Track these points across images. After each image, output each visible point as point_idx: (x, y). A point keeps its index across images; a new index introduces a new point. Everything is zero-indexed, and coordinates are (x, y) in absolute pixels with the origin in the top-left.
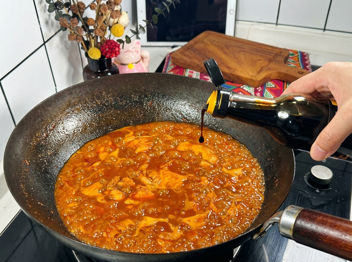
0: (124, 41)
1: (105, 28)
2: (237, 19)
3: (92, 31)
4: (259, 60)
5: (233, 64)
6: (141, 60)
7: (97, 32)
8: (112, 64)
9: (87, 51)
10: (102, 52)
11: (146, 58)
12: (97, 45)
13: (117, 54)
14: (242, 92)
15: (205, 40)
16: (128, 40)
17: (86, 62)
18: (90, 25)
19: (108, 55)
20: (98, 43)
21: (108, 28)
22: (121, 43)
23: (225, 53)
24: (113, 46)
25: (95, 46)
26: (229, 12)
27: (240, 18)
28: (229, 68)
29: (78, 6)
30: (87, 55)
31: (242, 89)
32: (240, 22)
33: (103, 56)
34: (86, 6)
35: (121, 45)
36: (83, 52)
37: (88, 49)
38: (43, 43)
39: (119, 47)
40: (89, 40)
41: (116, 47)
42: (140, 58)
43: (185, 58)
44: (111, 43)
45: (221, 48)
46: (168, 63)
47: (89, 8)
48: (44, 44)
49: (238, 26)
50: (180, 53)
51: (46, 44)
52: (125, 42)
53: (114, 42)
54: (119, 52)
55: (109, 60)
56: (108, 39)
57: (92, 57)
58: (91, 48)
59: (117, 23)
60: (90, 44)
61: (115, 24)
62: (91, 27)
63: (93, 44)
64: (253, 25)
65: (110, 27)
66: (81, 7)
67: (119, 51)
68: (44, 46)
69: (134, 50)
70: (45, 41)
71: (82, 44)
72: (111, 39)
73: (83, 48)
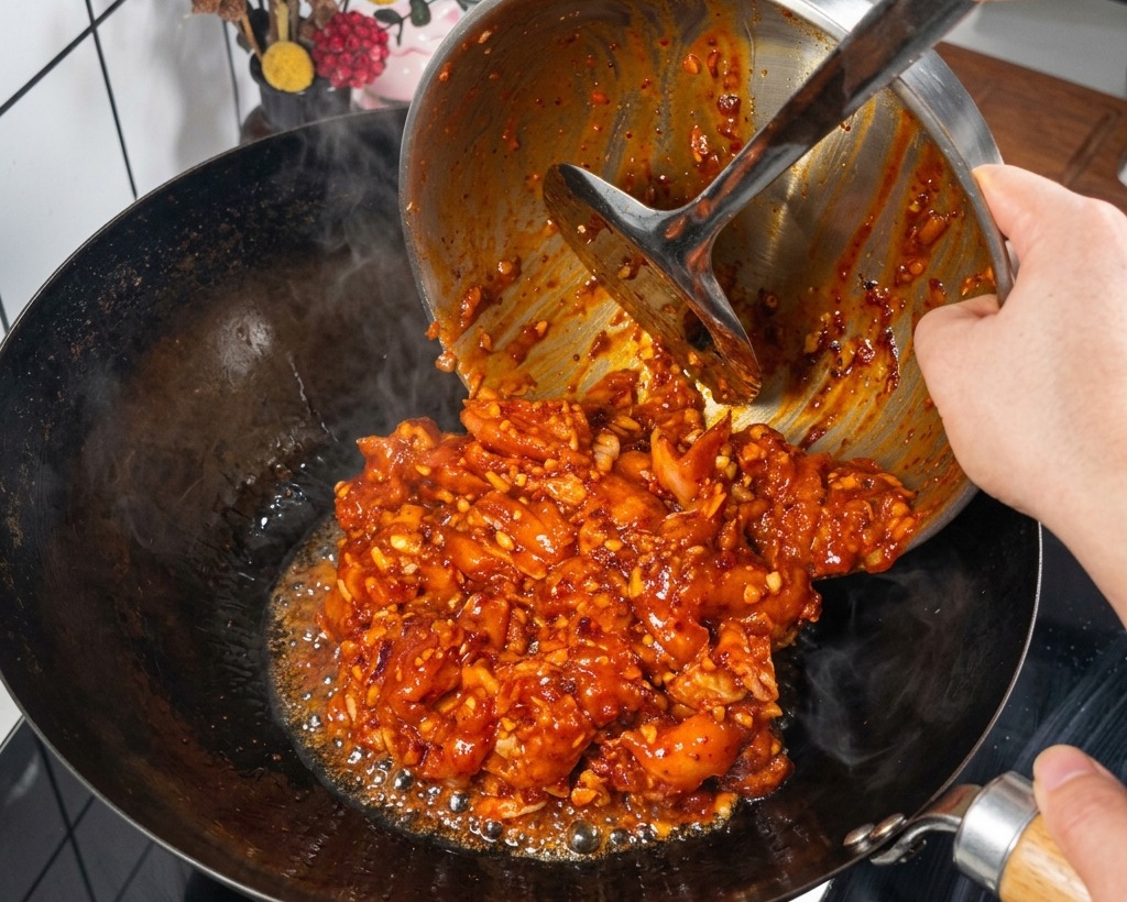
0: (402, 16)
9: (259, 55)
10: (315, 62)
12: (297, 32)
13: (373, 70)
16: (420, 11)
19: (342, 74)
20: (301, 19)
22: (392, 24)
24: (363, 38)
25: (290, 38)
30: (256, 69)
33: (318, 80)
36: (242, 59)
37: (263, 47)
38: (88, 24)
39: (382, 40)
40: (266, 7)
41: (376, 43)
48: (92, 28)
51: (100, 29)
52: (408, 23)
53: (364, 21)
54: (383, 65)
55: (345, 93)
56: (341, 9)
57: (276, 82)
58: (276, 45)
60: (271, 25)
63: (282, 26)
67: (383, 59)
68: (91, 35)
70: (97, 15)
71: (241, 25)
72: (349, 9)
73: (242, 40)
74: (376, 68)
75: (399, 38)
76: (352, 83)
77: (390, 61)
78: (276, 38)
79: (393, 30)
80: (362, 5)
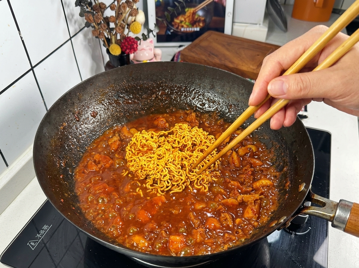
0: (141, 38)
1: (124, 26)
2: (234, 21)
3: (113, 29)
4: (258, 55)
6: (154, 58)
7: (117, 29)
8: (130, 61)
9: (108, 48)
10: (122, 48)
11: (159, 55)
12: (117, 42)
13: (135, 50)
15: (209, 39)
16: (145, 38)
17: (107, 59)
19: (128, 51)
20: (118, 40)
21: (126, 26)
22: (138, 40)
23: (227, 49)
24: (132, 42)
25: (115, 43)
26: (228, 15)
27: (236, 20)
29: (100, 6)
30: (108, 51)
32: (236, 24)
33: (123, 52)
34: (107, 6)
35: (139, 42)
36: (104, 49)
37: (109, 46)
38: (69, 38)
39: (137, 44)
40: (110, 37)
41: (135, 44)
42: (153, 56)
43: (193, 54)
44: (130, 40)
45: (223, 46)
46: (177, 60)
47: (109, 8)
49: (235, 27)
50: (189, 50)
51: (72, 39)
52: (142, 40)
53: (132, 39)
54: (137, 49)
55: (128, 56)
56: (127, 36)
57: (113, 53)
58: (112, 45)
59: (135, 21)
60: (111, 41)
61: (132, 22)
62: (112, 25)
63: (113, 41)
64: (247, 26)
65: (129, 25)
66: (102, 7)
67: (137, 47)
68: (70, 41)
69: (148, 48)
70: (71, 36)
71: (104, 41)
72: (129, 36)
73: (104, 45)
74: (136, 49)
76: (130, 53)
78: (112, 43)
80: (132, 35)
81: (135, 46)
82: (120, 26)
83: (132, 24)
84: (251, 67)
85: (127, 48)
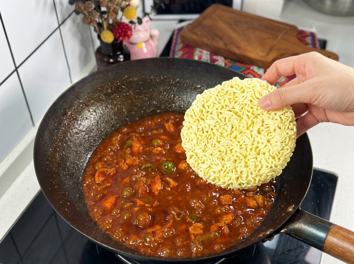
0: (135, 22)
1: (117, 10)
3: (104, 13)
4: (269, 38)
5: (243, 44)
6: (150, 39)
7: (110, 13)
8: (124, 46)
9: (100, 34)
10: (115, 36)
12: (109, 27)
14: (252, 74)
15: (213, 16)
16: (140, 22)
18: (103, 6)
19: (121, 38)
20: (110, 24)
21: (120, 9)
24: (126, 29)
25: (107, 29)
28: (239, 48)
30: (99, 37)
31: (252, 70)
33: (116, 39)
36: (95, 35)
37: (101, 32)
39: (130, 29)
40: (101, 22)
41: (129, 30)
42: (149, 37)
44: (124, 26)
45: (230, 25)
46: (176, 40)
48: (59, 27)
51: (61, 27)
52: (137, 24)
53: (126, 24)
55: (121, 42)
56: (120, 21)
57: (104, 40)
58: (104, 31)
59: (129, 5)
60: (103, 26)
61: (126, 6)
62: (103, 9)
63: (105, 26)
65: (122, 9)
67: (131, 34)
68: (59, 29)
69: (143, 29)
70: (60, 24)
71: (95, 27)
72: (122, 21)
73: (95, 30)
74: (130, 36)
75: (135, 28)
76: (123, 40)
77: (133, 33)
78: (104, 29)
79: (133, 26)
80: (125, 21)
81: (129, 33)
82: (113, 11)
83: (126, 9)
84: (260, 53)
85: (120, 35)
